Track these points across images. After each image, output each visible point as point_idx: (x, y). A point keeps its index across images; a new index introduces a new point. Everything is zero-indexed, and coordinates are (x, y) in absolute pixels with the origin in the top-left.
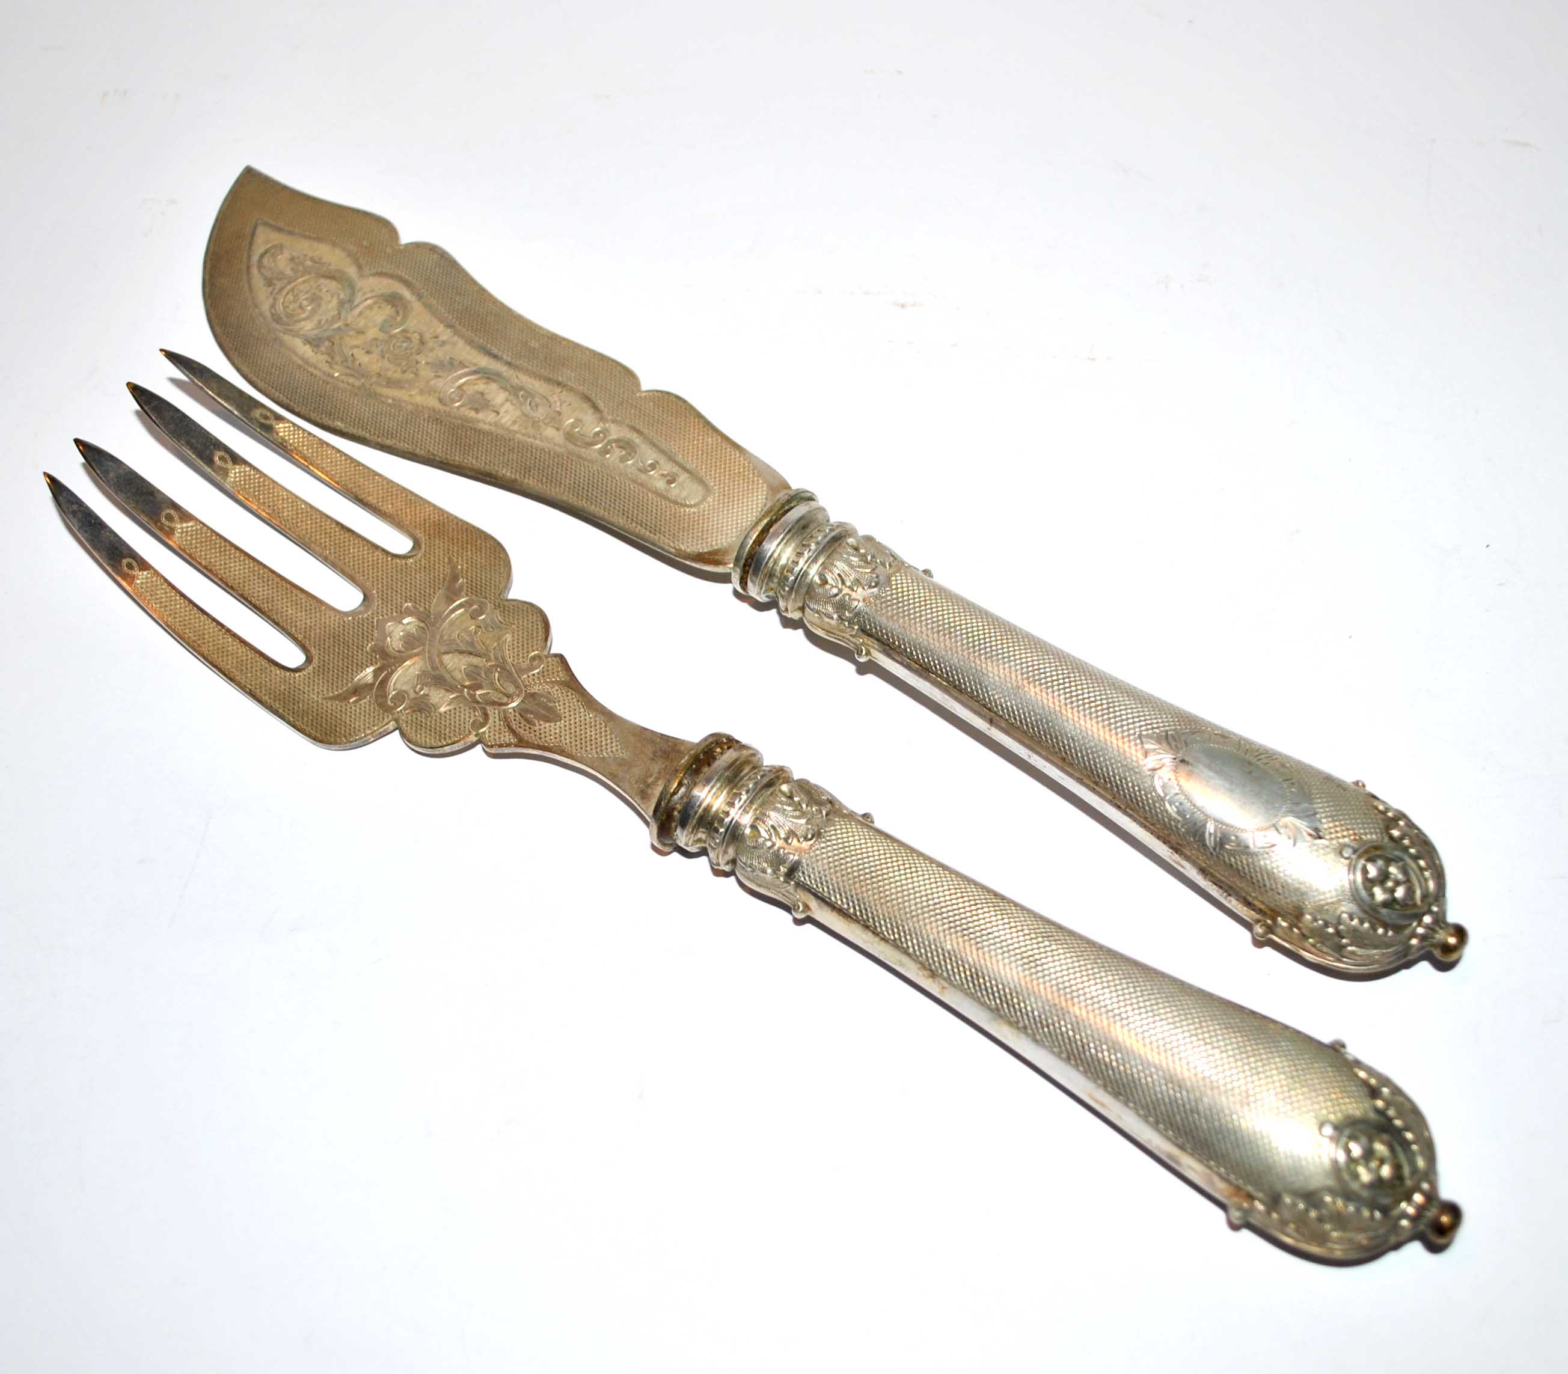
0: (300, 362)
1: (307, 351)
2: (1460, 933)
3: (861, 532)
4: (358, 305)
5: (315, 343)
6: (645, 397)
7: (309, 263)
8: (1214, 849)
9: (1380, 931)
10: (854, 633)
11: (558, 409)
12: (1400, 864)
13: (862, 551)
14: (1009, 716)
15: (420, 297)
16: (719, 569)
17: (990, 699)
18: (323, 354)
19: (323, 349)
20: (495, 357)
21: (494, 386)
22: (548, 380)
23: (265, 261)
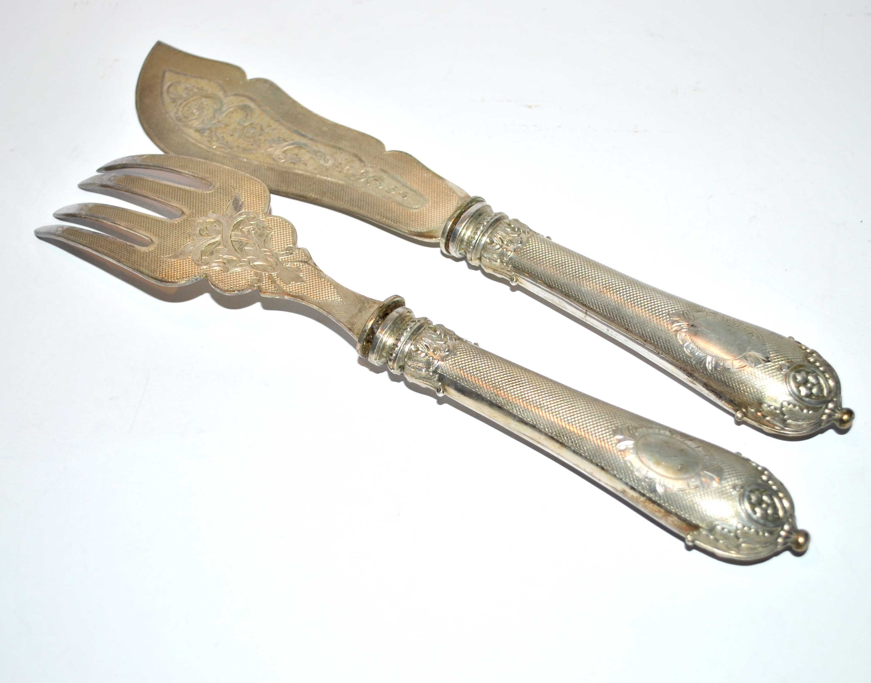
0: (193, 141)
1: (197, 136)
2: (850, 413)
3: (511, 218)
4: (224, 112)
5: (202, 131)
6: (389, 154)
7: (195, 90)
8: (712, 371)
9: (805, 411)
10: (509, 269)
11: (340, 162)
12: (814, 374)
13: (513, 226)
14: (596, 308)
15: (260, 106)
16: (433, 240)
17: (585, 300)
18: (206, 137)
19: (206, 134)
20: (303, 136)
21: (303, 151)
22: (334, 147)
23: (171, 89)
